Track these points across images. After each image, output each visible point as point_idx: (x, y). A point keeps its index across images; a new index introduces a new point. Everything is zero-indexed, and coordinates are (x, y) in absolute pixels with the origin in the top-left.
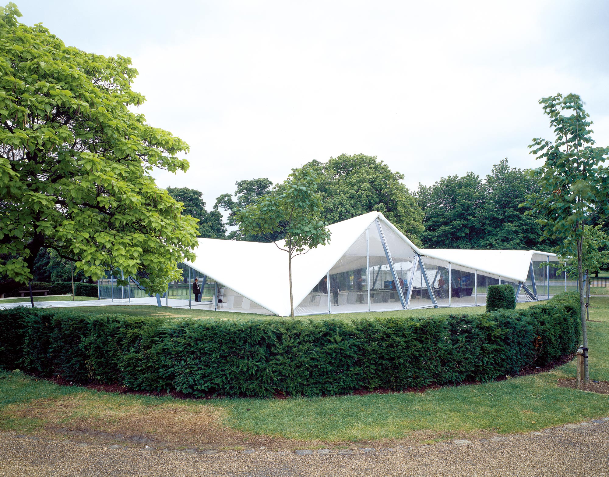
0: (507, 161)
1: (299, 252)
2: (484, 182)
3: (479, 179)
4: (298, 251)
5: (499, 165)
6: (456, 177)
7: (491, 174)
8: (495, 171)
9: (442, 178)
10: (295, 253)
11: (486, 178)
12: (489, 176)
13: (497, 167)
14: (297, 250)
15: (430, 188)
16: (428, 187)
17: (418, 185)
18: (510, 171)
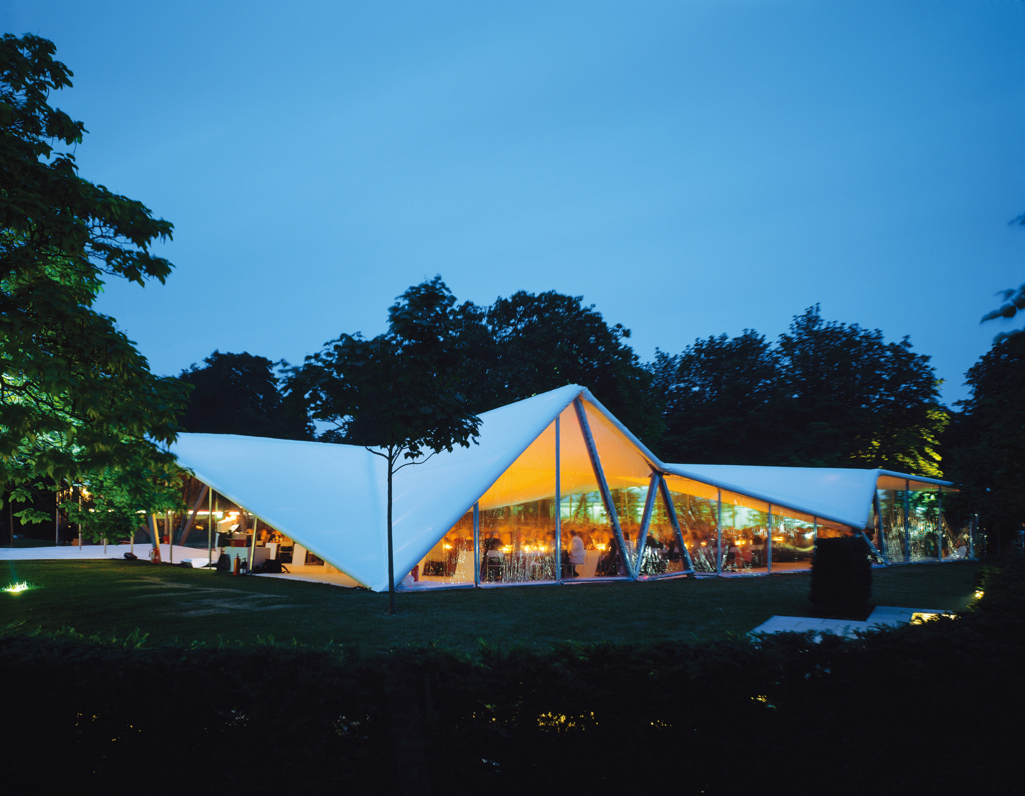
0: (818, 310)
1: (410, 459)
2: (774, 346)
3: (766, 342)
4: (409, 457)
5: (805, 316)
6: (724, 337)
7: (789, 333)
8: (795, 326)
9: (698, 339)
10: (400, 460)
11: (779, 339)
12: (784, 336)
13: (799, 319)
14: (406, 455)
15: (676, 357)
16: (671, 356)
17: (655, 351)
18: (823, 327)
